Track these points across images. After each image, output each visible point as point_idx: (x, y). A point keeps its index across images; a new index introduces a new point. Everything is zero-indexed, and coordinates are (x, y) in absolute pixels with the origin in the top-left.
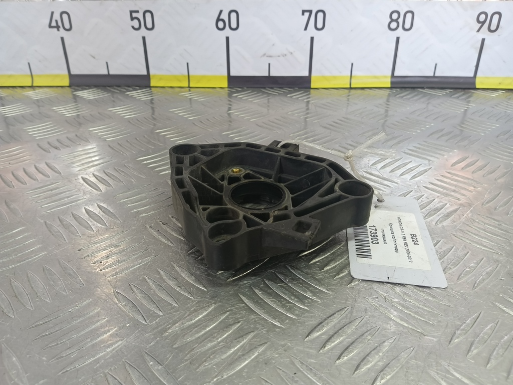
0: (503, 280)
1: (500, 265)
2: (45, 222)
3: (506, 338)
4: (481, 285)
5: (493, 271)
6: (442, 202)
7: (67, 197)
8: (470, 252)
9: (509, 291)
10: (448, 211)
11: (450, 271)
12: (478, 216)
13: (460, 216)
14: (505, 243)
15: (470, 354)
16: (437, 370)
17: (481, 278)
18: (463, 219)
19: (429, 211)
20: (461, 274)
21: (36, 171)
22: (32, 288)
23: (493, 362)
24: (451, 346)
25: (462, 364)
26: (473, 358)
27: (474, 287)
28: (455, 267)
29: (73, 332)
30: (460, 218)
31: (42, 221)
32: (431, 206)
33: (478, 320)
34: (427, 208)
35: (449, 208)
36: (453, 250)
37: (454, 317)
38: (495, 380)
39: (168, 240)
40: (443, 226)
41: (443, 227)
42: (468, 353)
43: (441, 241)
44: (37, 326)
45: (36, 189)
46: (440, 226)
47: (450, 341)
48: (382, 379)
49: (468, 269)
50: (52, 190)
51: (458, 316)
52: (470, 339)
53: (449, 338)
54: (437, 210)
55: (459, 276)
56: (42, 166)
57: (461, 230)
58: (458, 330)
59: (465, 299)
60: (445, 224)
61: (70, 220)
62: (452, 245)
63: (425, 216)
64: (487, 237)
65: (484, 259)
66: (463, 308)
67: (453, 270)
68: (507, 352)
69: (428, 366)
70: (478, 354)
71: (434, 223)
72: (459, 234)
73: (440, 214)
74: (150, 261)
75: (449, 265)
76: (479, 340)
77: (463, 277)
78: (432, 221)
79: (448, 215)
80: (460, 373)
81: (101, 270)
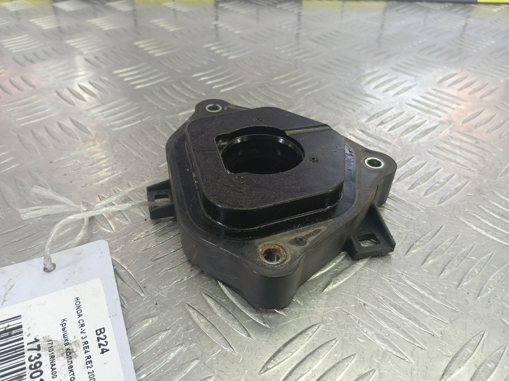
0: (471, 196)
1: (470, 181)
2: (19, 136)
3: (464, 250)
4: (448, 201)
5: (461, 187)
6: (422, 119)
7: (40, 111)
8: (442, 168)
9: (475, 206)
10: (426, 128)
11: (418, 187)
12: (457, 133)
13: (437, 133)
14: (479, 161)
15: (425, 264)
16: (389, 277)
17: (448, 193)
18: (440, 136)
19: (406, 128)
20: (429, 190)
21: (11, 85)
22: (4, 198)
23: (447, 272)
24: (407, 257)
25: (416, 273)
26: (428, 268)
27: (439, 202)
28: (424, 182)
29: (41, 239)
30: (437, 135)
31: (15, 134)
32: (411, 123)
33: (438, 233)
34: (406, 125)
35: (428, 125)
36: (425, 166)
37: (415, 230)
38: (446, 288)
39: (139, 153)
40: (419, 142)
41: (419, 144)
42: (423, 263)
43: (414, 158)
44: (7, 233)
45: (11, 102)
46: (416, 142)
47: (407, 252)
48: (334, 283)
49: (437, 185)
50: (25, 104)
51: (419, 229)
52: (427, 251)
53: (407, 249)
54: (416, 126)
55: (427, 191)
56: (17, 80)
57: (436, 146)
58: (416, 242)
59: (428, 213)
60: (421, 140)
61: (42, 134)
62: (425, 162)
63: (402, 133)
64: (462, 154)
65: (455, 175)
66: (425, 222)
67: (422, 185)
68: (461, 263)
69: (381, 273)
70: (433, 264)
71: (410, 140)
72: (434, 151)
73: (418, 131)
74: (120, 174)
75: (418, 180)
76: (436, 252)
77: (430, 192)
78: (408, 137)
79: (426, 132)
80: (412, 281)
81: (71, 182)
